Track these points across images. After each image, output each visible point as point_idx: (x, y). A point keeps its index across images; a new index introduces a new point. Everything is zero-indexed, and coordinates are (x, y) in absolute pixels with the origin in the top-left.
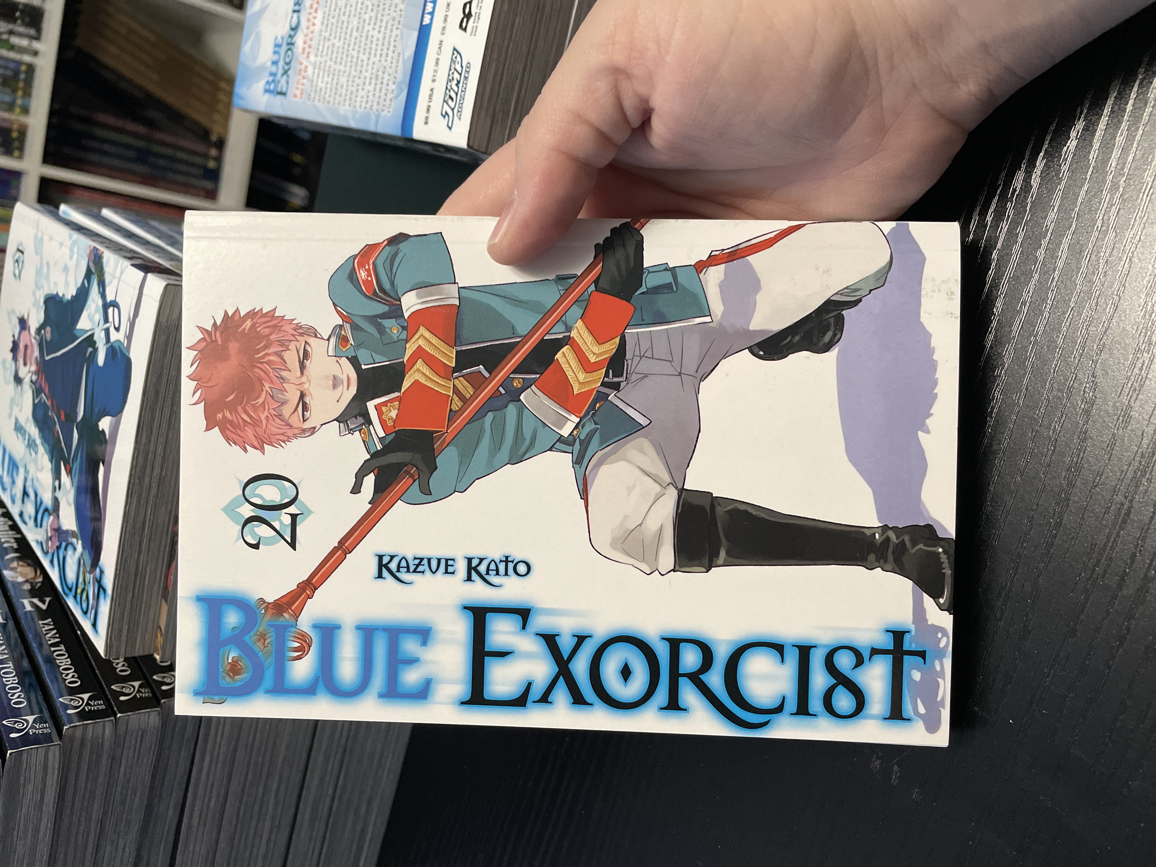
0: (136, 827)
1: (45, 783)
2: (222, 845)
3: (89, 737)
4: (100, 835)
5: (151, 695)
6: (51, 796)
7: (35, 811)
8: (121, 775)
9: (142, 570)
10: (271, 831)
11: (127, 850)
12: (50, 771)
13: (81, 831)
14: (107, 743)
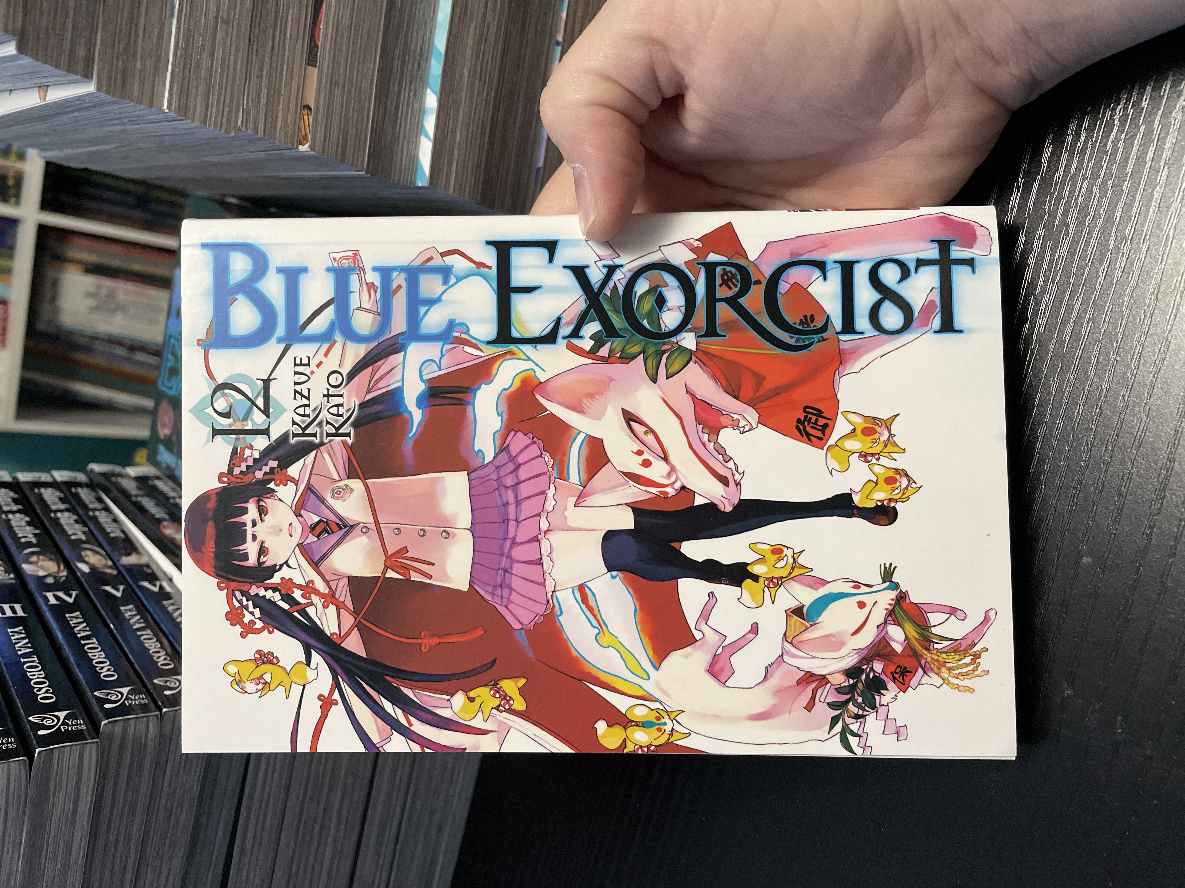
0: (181, 851)
1: (79, 790)
3: (131, 737)
10: (333, 858)
12: (85, 776)
13: (119, 854)
14: (150, 743)
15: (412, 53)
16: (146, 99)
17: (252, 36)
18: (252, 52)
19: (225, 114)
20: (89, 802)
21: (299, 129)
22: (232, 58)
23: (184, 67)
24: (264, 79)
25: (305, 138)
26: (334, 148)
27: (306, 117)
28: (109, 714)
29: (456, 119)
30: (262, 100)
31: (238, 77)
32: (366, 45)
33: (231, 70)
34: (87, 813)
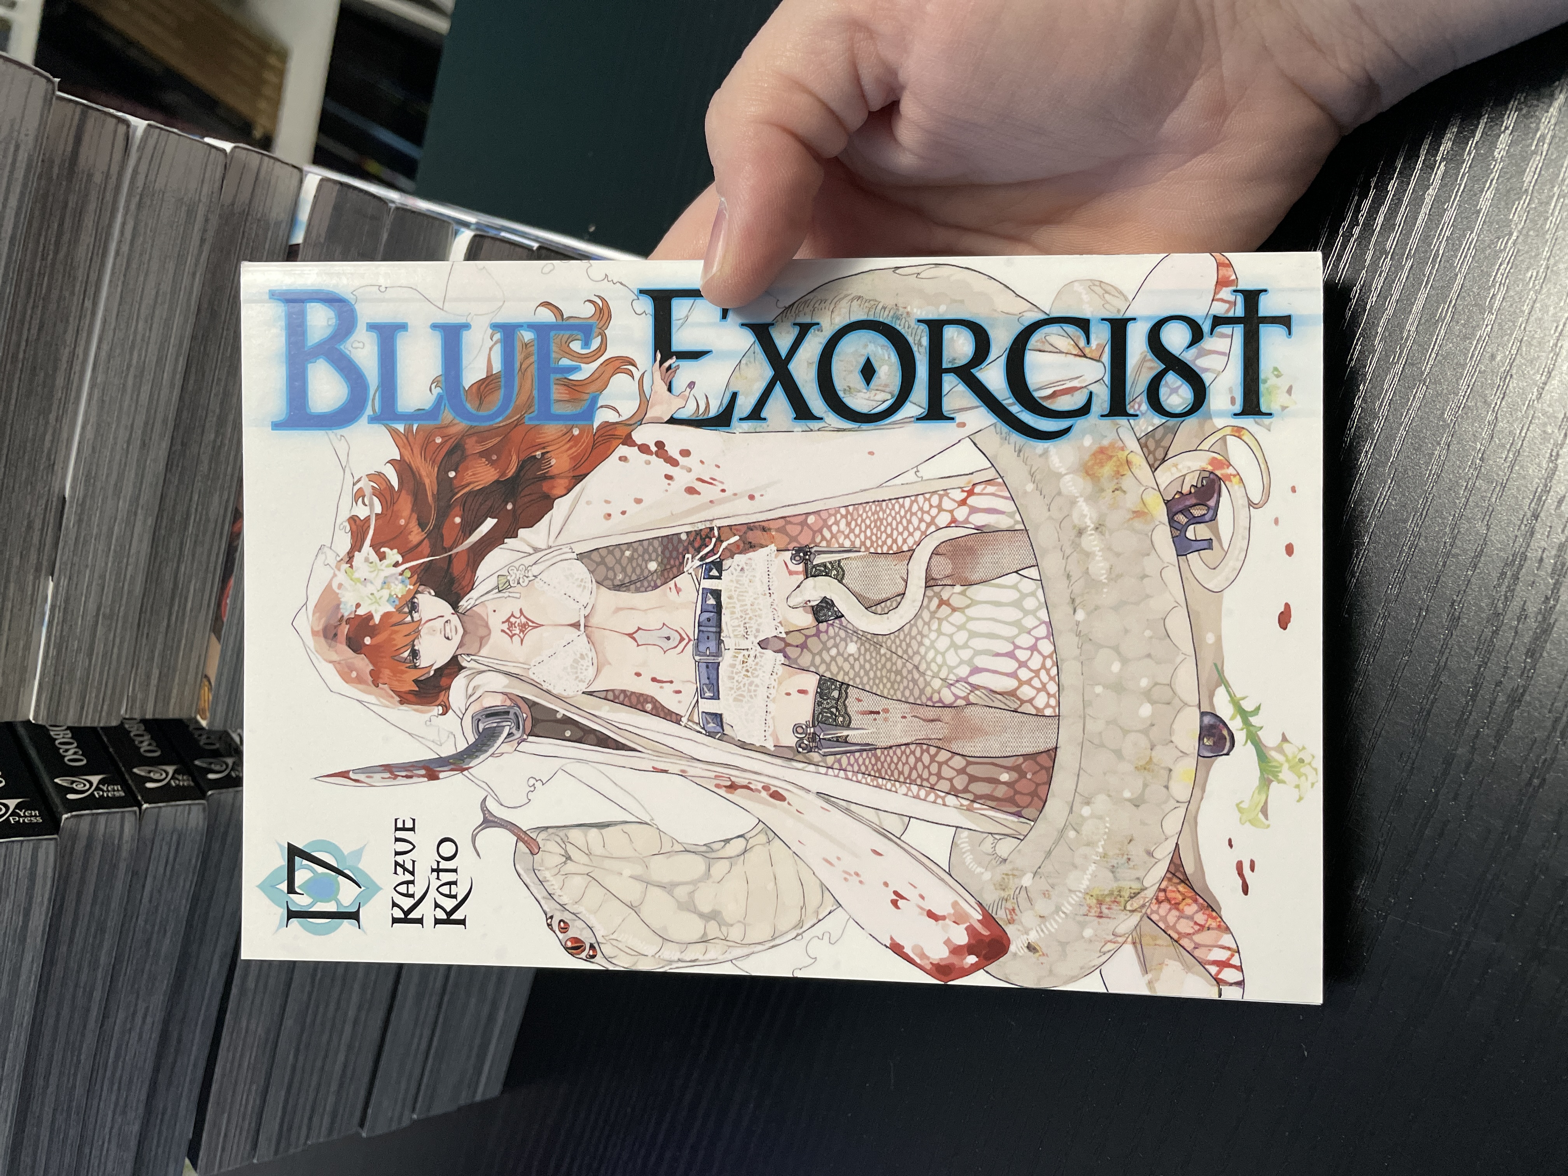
2: (288, 1023)
5: (192, 784)
6: (39, 919)
7: (14, 942)
8: (145, 900)
9: (182, 588)
11: (149, 1020)
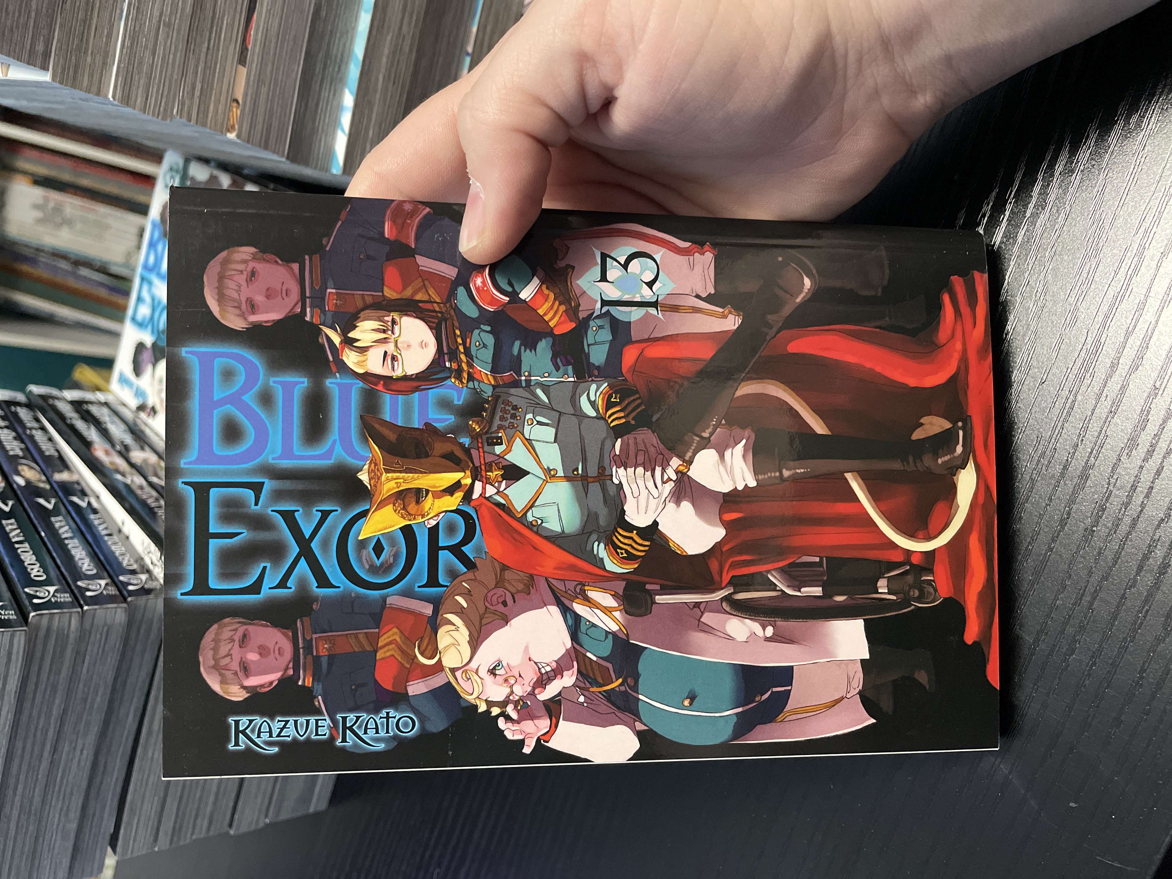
0: (95, 729)
1: (8, 669)
3: (55, 628)
4: (59, 733)
5: (117, 593)
6: (13, 683)
8: (85, 670)
11: (85, 752)
12: (14, 657)
13: (40, 727)
14: (72, 636)
15: (333, 58)
16: (94, 88)
17: (190, 38)
18: (190, 51)
19: (163, 104)
20: (16, 680)
21: (229, 119)
22: (171, 56)
23: (128, 63)
24: (199, 74)
25: (233, 127)
26: (258, 138)
27: (235, 109)
28: (37, 607)
29: (370, 118)
30: (196, 92)
31: (176, 71)
32: (292, 49)
33: (170, 66)
34: (14, 690)
